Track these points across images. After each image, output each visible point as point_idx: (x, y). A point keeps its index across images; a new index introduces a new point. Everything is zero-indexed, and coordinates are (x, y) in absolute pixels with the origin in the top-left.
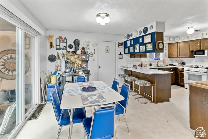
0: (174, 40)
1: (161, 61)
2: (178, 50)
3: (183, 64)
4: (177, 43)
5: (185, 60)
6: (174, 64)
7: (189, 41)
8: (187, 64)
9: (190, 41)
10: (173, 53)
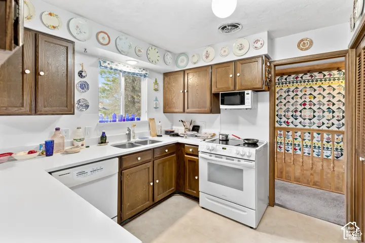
0: (176, 62)
1: (144, 123)
2: (186, 91)
3: (196, 128)
4: (182, 73)
5: (199, 119)
6: (176, 132)
7: (209, 66)
8: (204, 131)
9: (211, 66)
10: (174, 101)
